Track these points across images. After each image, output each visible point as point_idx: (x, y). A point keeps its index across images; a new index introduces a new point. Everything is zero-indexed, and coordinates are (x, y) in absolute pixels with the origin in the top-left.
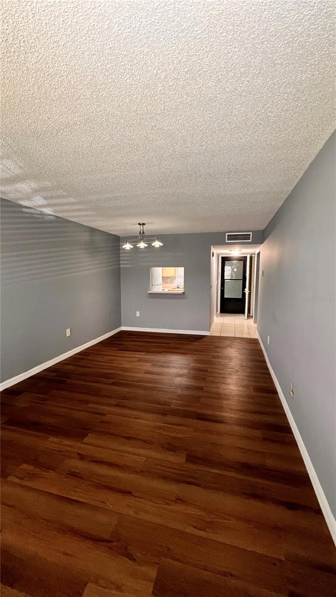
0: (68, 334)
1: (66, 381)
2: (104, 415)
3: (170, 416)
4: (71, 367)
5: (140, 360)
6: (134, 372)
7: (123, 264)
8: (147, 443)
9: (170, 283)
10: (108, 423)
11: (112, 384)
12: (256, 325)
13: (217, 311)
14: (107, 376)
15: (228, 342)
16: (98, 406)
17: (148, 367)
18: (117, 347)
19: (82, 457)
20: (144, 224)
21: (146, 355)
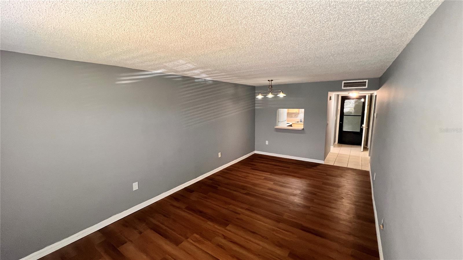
0: (220, 156)
1: (218, 187)
2: (239, 214)
3: (282, 223)
4: (220, 178)
5: (266, 179)
6: (260, 187)
7: (257, 106)
8: (264, 238)
9: (294, 117)
10: (241, 220)
11: (245, 194)
12: (370, 157)
13: (335, 142)
14: (243, 188)
15: (339, 172)
16: (236, 208)
17: (270, 184)
18: (251, 167)
19: (225, 237)
20: (272, 80)
21: (270, 175)
